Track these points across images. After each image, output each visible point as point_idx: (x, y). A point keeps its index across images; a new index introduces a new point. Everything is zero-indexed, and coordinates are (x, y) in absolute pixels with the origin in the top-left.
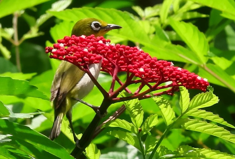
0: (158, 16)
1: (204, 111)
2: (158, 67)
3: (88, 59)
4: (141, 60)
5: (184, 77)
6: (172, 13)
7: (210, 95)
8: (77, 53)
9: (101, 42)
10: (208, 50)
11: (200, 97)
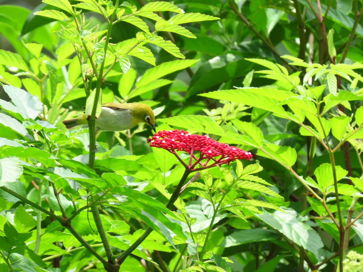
0: (220, 115)
1: (253, 176)
2: (220, 148)
3: (175, 146)
4: (210, 144)
5: (238, 154)
6: (229, 113)
7: (257, 166)
8: (168, 143)
9: (182, 134)
10: (263, 139)
11: (250, 167)
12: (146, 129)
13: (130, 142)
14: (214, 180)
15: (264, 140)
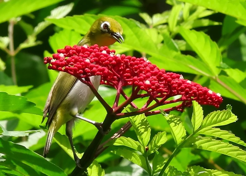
0: (167, 24)
1: (219, 129)
2: (166, 79)
5: (194, 90)
6: (181, 21)
7: (227, 113)
8: (78, 64)
9: (104, 52)
10: (220, 61)
11: (215, 115)
12: (40, 43)
13: (13, 62)
14: (154, 133)
15: (222, 63)
